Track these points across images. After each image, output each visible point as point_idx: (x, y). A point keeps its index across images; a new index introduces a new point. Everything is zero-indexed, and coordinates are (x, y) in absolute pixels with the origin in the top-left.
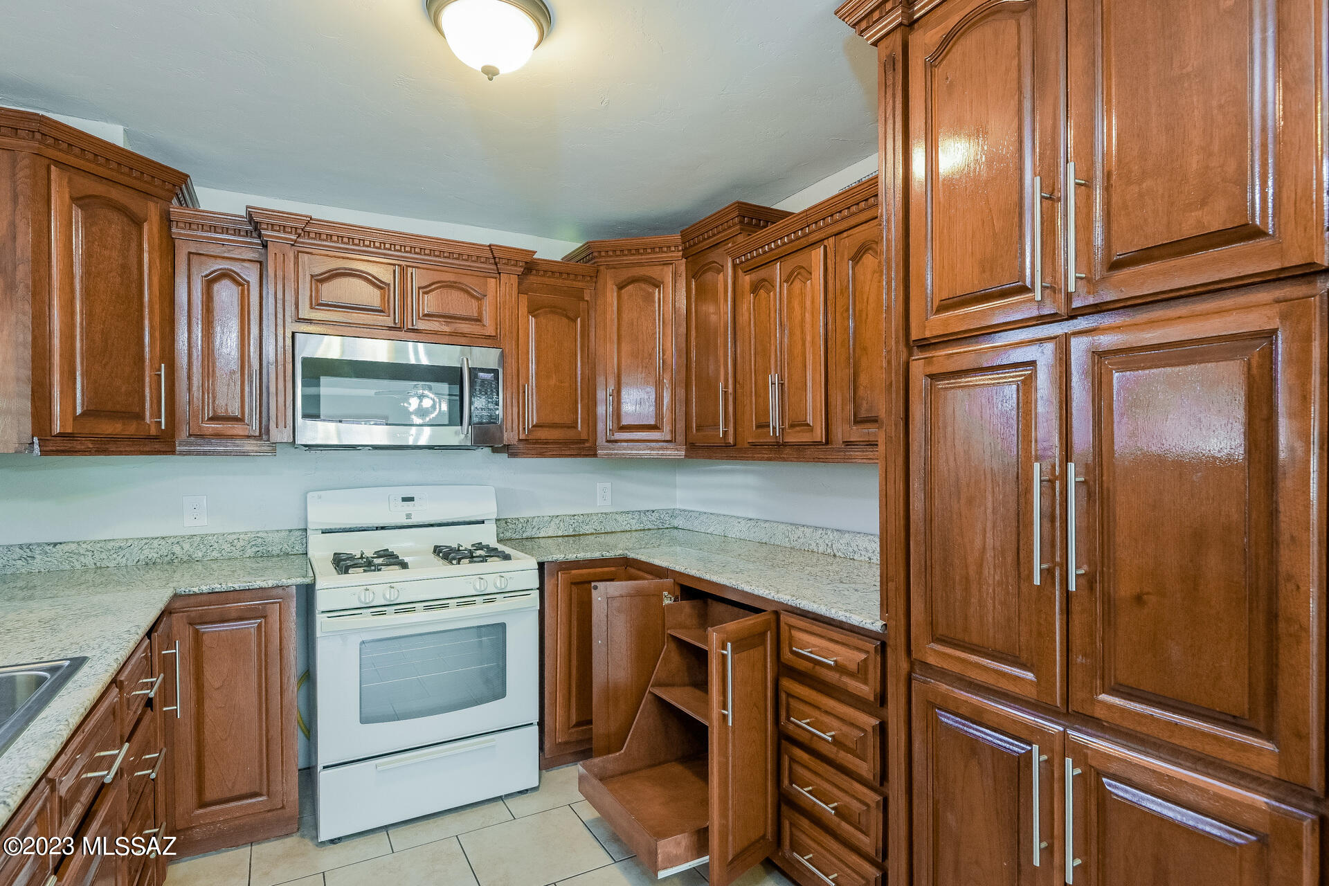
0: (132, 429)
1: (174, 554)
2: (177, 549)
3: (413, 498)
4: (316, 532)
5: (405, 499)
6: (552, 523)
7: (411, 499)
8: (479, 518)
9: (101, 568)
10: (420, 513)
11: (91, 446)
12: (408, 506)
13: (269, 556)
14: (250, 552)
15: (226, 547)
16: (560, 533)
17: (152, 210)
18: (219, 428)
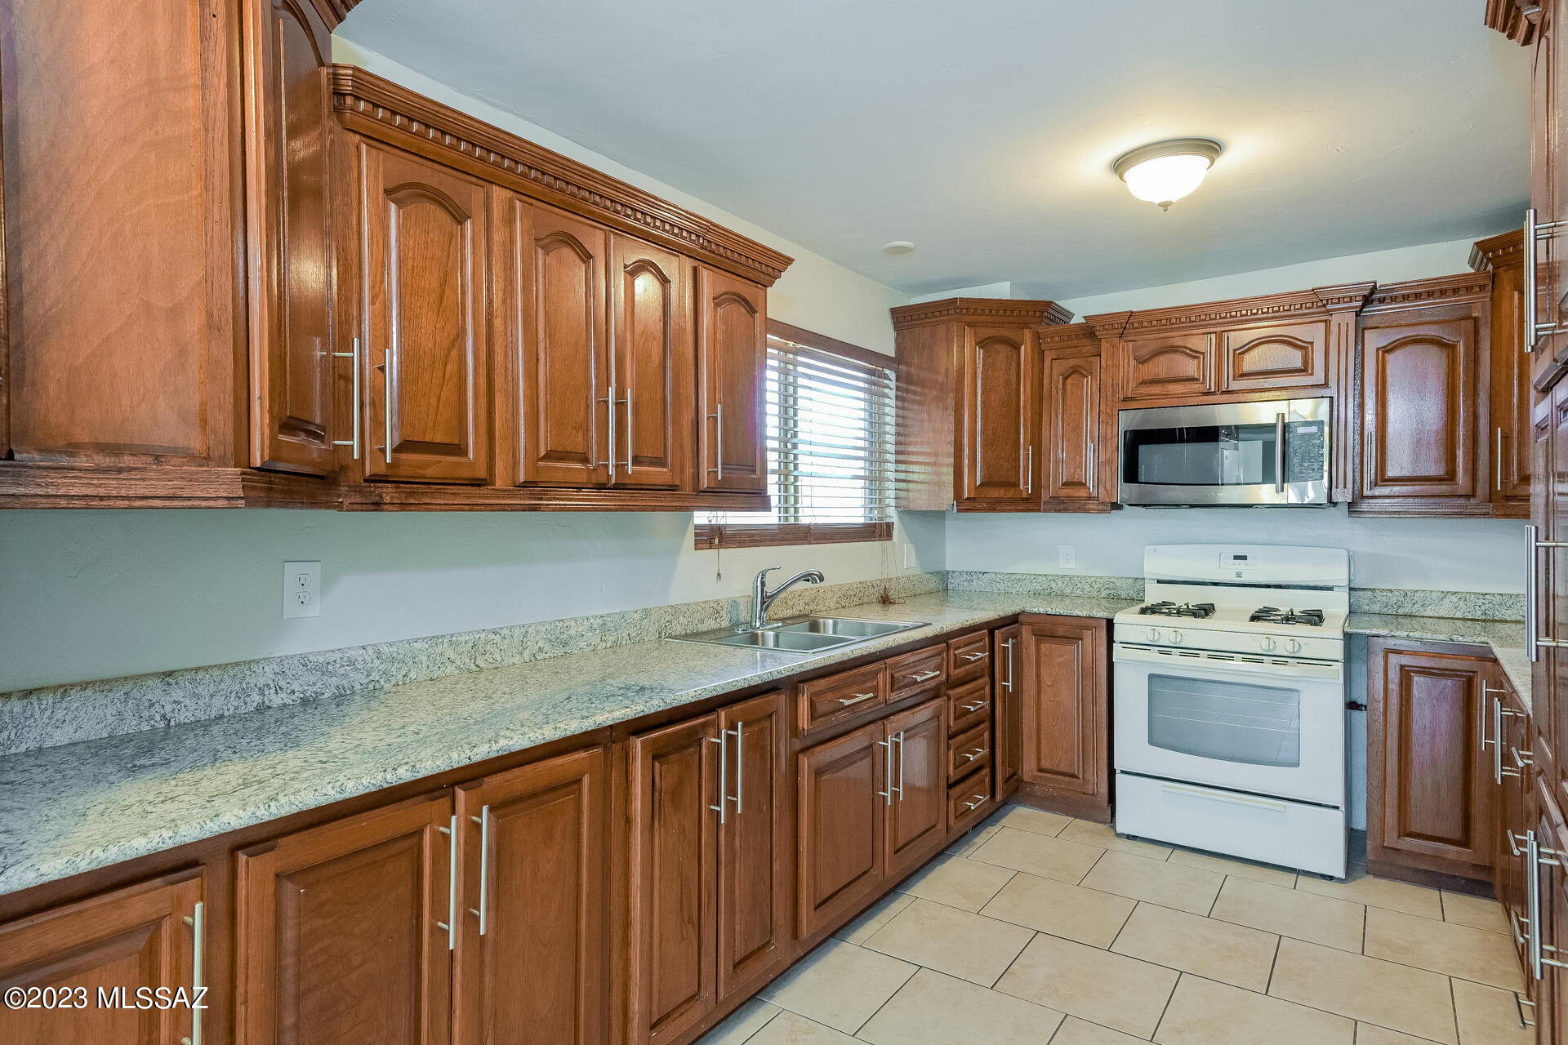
0: (1010, 493)
1: (1051, 588)
2: (1053, 585)
3: (1246, 556)
4: (1152, 581)
5: (1236, 558)
6: (1446, 601)
7: (1244, 558)
8: (1330, 584)
9: (1008, 593)
10: (1252, 571)
11: (985, 506)
12: (1240, 564)
13: (1118, 598)
14: (1104, 594)
15: (1087, 587)
16: (1459, 615)
17: (1028, 335)
18: (1069, 491)
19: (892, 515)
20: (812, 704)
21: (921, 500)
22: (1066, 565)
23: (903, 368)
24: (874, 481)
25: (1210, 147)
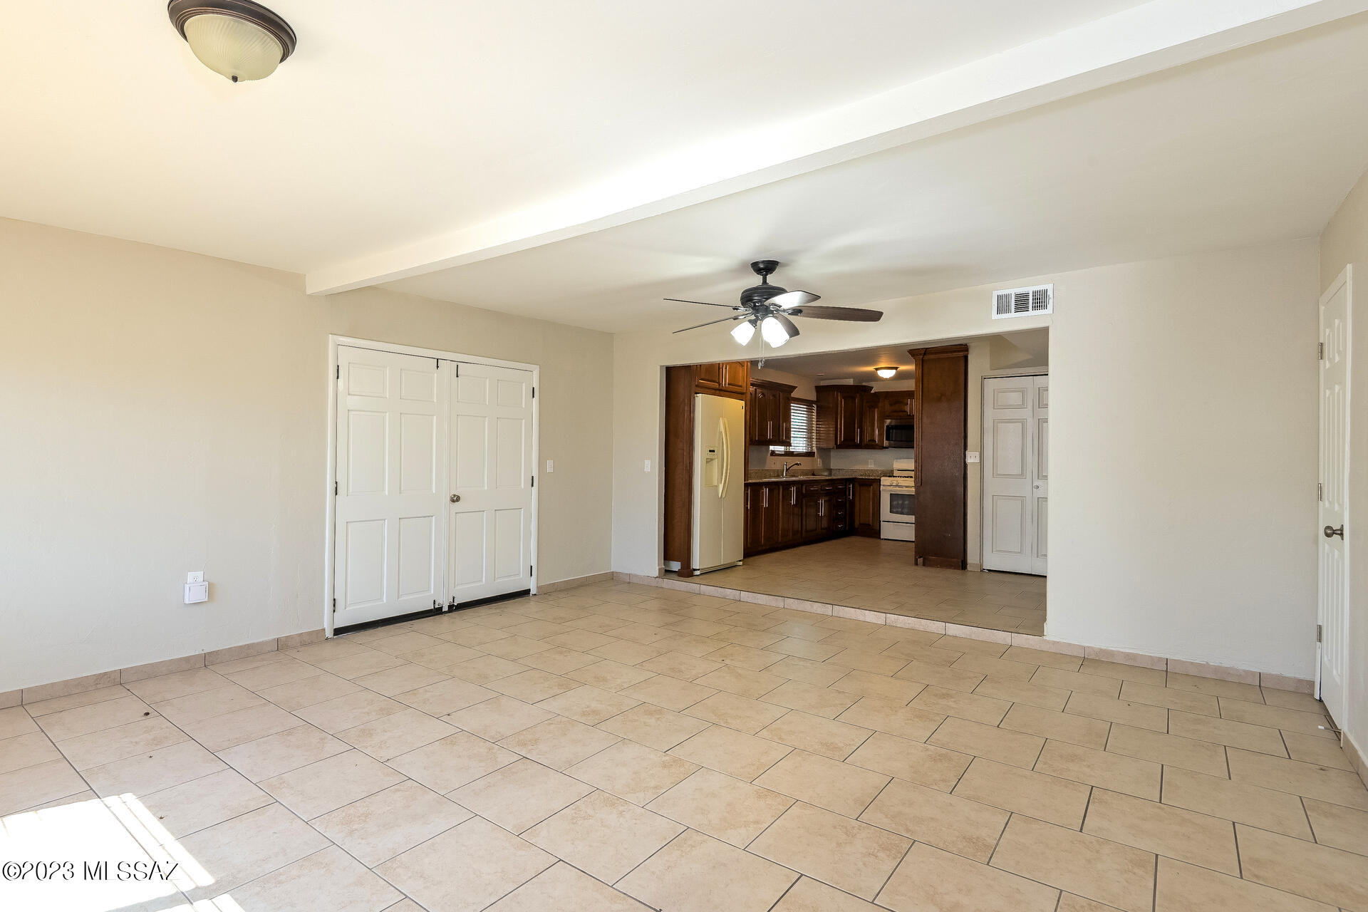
0: (853, 444)
2: (867, 472)
11: (845, 447)
15: (878, 473)
17: (858, 395)
18: (871, 443)
19: (815, 449)
20: (806, 488)
21: (824, 445)
22: (871, 466)
23: (819, 404)
24: (809, 439)
25: (896, 368)
